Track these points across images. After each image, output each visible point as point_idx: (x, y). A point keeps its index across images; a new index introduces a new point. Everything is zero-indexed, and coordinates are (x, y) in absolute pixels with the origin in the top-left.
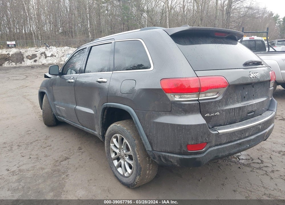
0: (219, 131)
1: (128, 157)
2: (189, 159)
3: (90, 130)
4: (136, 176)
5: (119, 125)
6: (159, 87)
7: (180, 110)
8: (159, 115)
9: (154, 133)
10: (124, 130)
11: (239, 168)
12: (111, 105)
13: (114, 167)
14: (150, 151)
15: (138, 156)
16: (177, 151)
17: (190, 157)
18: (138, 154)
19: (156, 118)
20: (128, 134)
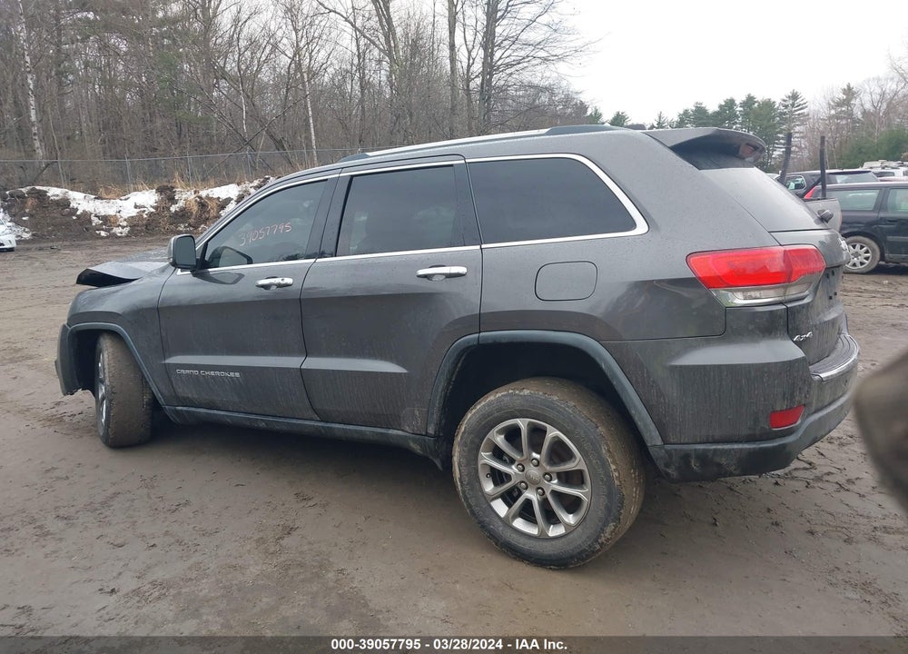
0: (823, 375)
1: (556, 481)
2: (774, 447)
3: (363, 428)
4: (605, 524)
5: (526, 392)
6: (687, 273)
7: (751, 327)
8: (689, 348)
9: (675, 395)
10: (552, 402)
11: (777, 483)
12: (502, 336)
13: (496, 519)
14: (660, 447)
15: (613, 467)
16: (745, 432)
17: (775, 444)
18: (614, 463)
19: (678, 355)
20: (570, 411)
